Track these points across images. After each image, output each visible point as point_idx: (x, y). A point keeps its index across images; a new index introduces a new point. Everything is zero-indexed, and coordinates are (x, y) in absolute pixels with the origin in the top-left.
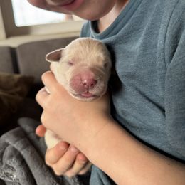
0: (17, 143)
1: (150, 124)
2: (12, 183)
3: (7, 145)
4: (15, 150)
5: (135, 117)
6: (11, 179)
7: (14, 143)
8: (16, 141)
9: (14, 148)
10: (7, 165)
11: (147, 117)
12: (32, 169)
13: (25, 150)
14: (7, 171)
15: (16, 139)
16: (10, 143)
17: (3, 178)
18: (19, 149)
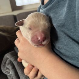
0: (12, 58)
1: (74, 53)
2: (9, 76)
3: (8, 58)
4: (11, 61)
5: (66, 50)
6: (9, 74)
7: (11, 58)
8: (11, 57)
9: (10, 60)
10: (7, 68)
11: (71, 49)
12: (17, 71)
13: (15, 62)
14: (7, 70)
15: (11, 56)
16: (9, 58)
17: (5, 73)
18: (12, 61)
